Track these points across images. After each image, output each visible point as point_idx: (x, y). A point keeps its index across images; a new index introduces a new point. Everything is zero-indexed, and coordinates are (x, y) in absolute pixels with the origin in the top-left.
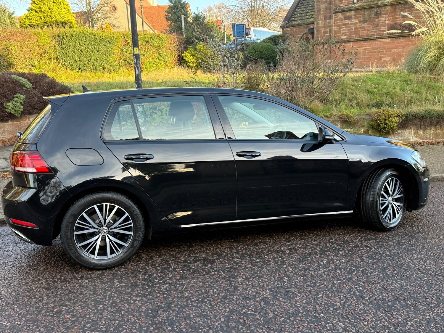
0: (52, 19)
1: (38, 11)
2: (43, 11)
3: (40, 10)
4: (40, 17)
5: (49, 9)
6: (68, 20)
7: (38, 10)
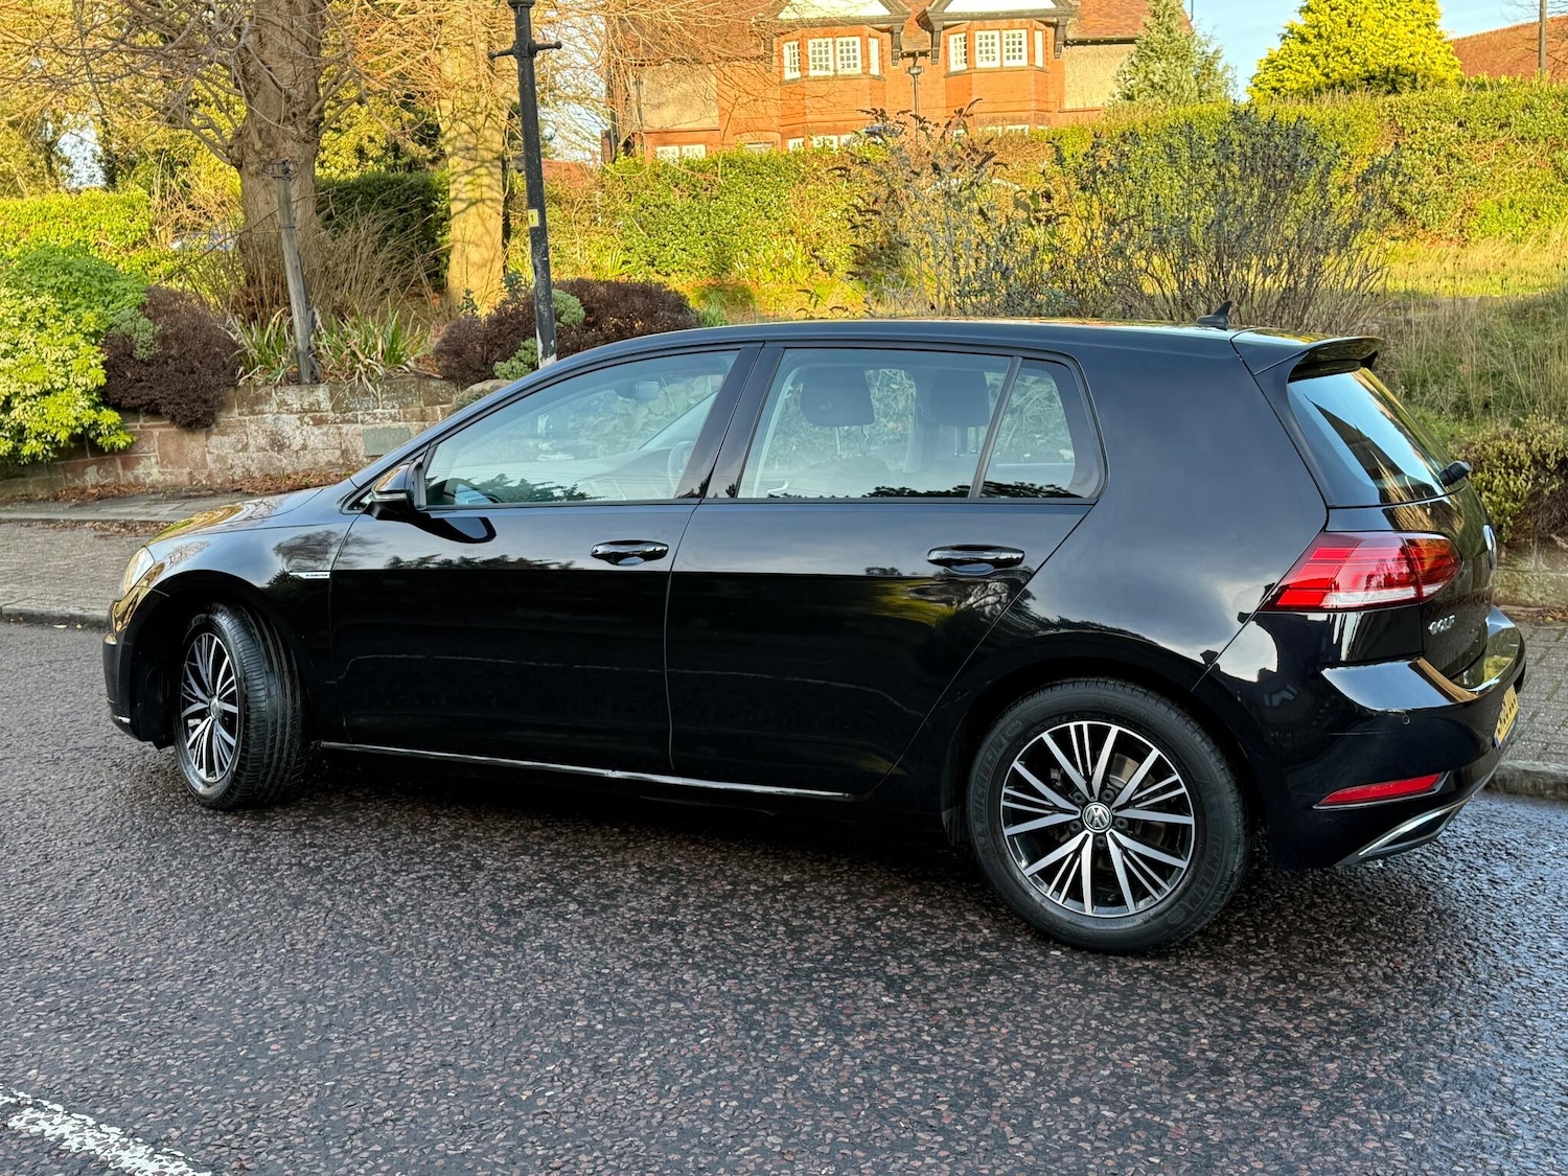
0: (1351, 59)
1: (1311, 38)
2: (1325, 35)
3: (1316, 31)
4: (1313, 57)
5: (1349, 24)
6: (1411, 55)
7: (1310, 34)
